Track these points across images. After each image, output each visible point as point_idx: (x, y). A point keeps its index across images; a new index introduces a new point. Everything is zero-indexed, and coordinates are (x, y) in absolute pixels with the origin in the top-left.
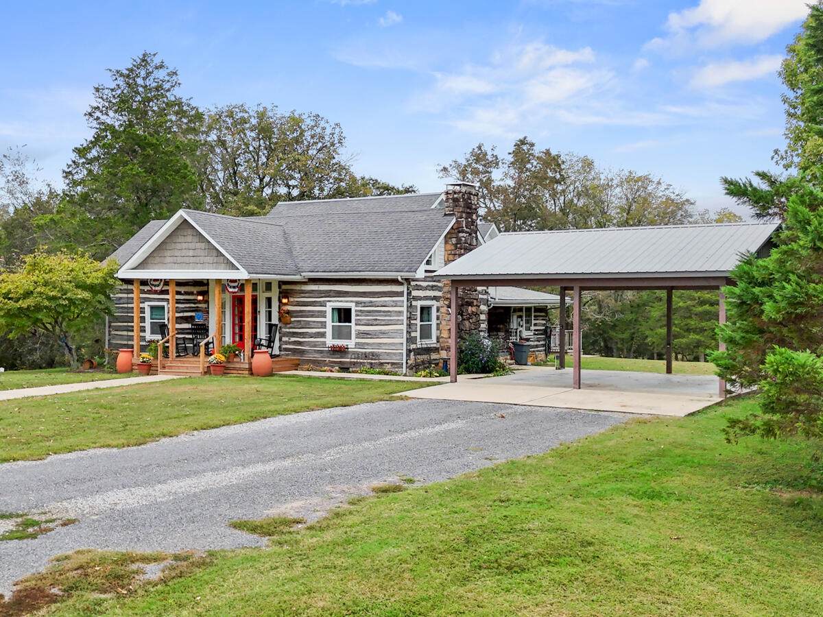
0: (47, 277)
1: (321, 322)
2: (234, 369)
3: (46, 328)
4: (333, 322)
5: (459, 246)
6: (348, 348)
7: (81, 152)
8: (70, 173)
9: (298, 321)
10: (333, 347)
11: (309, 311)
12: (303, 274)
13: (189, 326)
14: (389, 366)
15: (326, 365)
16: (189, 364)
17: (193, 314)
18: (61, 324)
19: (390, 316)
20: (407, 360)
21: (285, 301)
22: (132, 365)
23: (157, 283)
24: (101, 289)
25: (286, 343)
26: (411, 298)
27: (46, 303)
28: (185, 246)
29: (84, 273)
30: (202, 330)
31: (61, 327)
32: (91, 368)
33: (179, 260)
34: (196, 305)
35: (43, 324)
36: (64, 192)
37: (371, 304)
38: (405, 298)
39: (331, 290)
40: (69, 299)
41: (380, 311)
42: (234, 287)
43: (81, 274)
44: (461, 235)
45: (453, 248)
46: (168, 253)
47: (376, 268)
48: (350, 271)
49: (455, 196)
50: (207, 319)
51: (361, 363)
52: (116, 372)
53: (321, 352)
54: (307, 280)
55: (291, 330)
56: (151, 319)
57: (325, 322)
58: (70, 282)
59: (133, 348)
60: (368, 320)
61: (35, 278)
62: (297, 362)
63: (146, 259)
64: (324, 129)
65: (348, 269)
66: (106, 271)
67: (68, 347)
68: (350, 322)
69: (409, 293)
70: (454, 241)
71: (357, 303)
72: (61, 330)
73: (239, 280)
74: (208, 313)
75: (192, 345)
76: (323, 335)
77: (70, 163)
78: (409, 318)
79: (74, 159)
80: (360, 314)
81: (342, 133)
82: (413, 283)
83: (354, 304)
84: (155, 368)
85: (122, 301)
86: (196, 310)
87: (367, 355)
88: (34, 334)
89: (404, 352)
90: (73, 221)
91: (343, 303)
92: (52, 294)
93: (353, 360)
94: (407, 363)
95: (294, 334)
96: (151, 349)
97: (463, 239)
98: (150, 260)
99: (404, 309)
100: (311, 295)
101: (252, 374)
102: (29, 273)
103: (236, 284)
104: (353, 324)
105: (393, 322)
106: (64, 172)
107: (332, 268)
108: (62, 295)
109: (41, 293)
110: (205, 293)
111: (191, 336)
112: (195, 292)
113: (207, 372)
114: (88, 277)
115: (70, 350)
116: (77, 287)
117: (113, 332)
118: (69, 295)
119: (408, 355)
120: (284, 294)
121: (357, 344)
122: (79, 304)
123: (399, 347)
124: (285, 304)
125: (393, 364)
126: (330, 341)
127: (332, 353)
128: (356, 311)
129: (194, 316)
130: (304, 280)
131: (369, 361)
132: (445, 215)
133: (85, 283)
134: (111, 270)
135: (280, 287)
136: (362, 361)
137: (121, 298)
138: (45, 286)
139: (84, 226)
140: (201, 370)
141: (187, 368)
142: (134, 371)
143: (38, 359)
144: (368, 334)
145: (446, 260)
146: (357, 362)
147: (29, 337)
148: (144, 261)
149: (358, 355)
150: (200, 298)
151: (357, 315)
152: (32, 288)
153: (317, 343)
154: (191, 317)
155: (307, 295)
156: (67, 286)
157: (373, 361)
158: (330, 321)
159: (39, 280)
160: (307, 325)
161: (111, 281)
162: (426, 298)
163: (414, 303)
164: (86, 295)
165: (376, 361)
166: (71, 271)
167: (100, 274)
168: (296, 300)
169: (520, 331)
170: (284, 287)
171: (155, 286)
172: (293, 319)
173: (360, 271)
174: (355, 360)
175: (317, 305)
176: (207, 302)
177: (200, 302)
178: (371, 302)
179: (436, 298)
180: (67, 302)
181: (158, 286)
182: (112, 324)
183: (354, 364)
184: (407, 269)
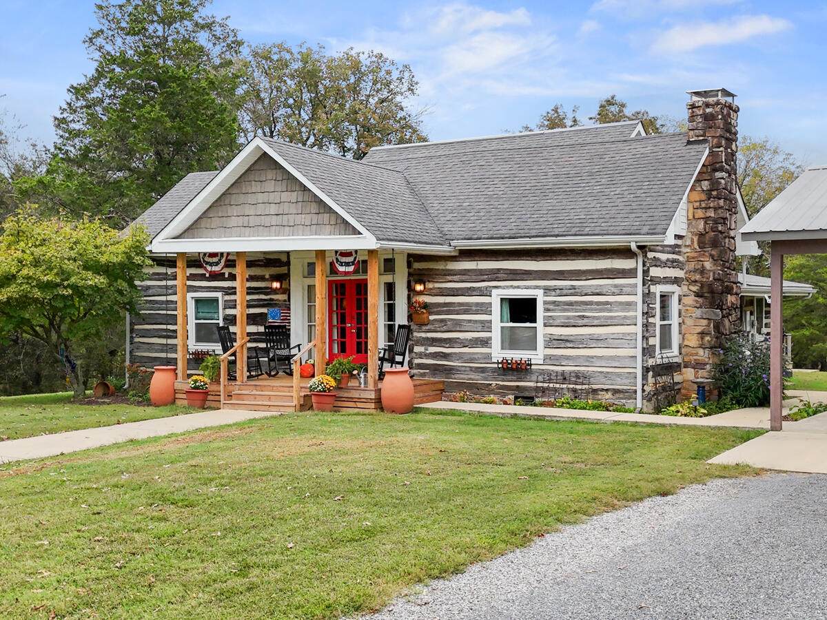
0: (37, 251)
1: (482, 322)
2: (351, 399)
3: (36, 334)
4: (501, 322)
5: (714, 193)
6: (531, 365)
7: (78, 91)
8: (64, 121)
9: (442, 321)
10: (505, 362)
11: (460, 304)
12: (453, 243)
13: (261, 329)
14: (609, 395)
15: (491, 392)
16: (272, 391)
17: (264, 310)
18: (59, 327)
19: (610, 311)
20: (643, 385)
21: (419, 287)
22: (175, 392)
23: (215, 260)
24: (123, 271)
25: (421, 355)
26: (648, 281)
27: (37, 294)
28: (261, 198)
29: (96, 247)
30: (280, 334)
31: (58, 332)
32: (105, 395)
33: (253, 221)
34: (268, 297)
35: (32, 328)
36: (56, 147)
37: (574, 291)
38: (639, 280)
39: (499, 270)
40: (74, 287)
41: (591, 303)
42: (347, 264)
43: (91, 248)
44: (718, 175)
45: (703, 197)
46: (234, 211)
47: (587, 229)
48: (537, 236)
49: (708, 110)
50: (287, 319)
51: (555, 390)
52: (149, 403)
53: (483, 370)
54: (456, 254)
55: (430, 335)
56: (196, 319)
57: (490, 322)
58: (75, 260)
59: (176, 364)
60: (568, 318)
61: (19, 254)
62: (441, 387)
63: (196, 221)
64: (389, 73)
65: (533, 233)
66: (130, 243)
67: (69, 362)
68: (534, 321)
69: (646, 272)
70: (705, 185)
71: (547, 290)
72: (59, 336)
73: (356, 251)
74: (289, 309)
75: (266, 359)
76: (486, 343)
77: (65, 106)
78: (646, 314)
79: (69, 101)
80: (551, 307)
81: (413, 77)
82: (650, 255)
83: (542, 291)
84: (217, 398)
85: (150, 292)
86: (269, 304)
87: (567, 376)
88: (16, 341)
89: (639, 372)
90: (70, 185)
91: (520, 291)
92: (45, 279)
93: (540, 385)
94: (643, 391)
95: (434, 341)
96: (207, 367)
97: (723, 181)
98: (203, 223)
99: (638, 299)
100: (464, 278)
101: (382, 409)
102: (9, 247)
103: (350, 259)
104: (539, 323)
105: (615, 321)
106: (56, 119)
107: (503, 232)
108: (63, 280)
109: (28, 278)
110: (284, 278)
111: (263, 345)
112: (267, 277)
113: (306, 405)
114: (102, 253)
115: (73, 367)
116: (86, 268)
117: (137, 340)
118: (73, 280)
119: (645, 377)
120: (417, 276)
121: (546, 357)
122: (88, 295)
123: (628, 363)
124: (421, 293)
125: (616, 392)
126: (498, 353)
127: (501, 372)
128: (545, 303)
129: (266, 314)
130: (453, 254)
131: (571, 386)
132: (689, 143)
133: (98, 262)
134: (138, 241)
135: (409, 265)
136: (558, 386)
137: (148, 287)
138: (35, 266)
139: (84, 191)
140: (295, 402)
141: (270, 397)
142: (179, 402)
143: (22, 374)
144: (567, 341)
145: (691, 217)
146: (548, 388)
147: (10, 346)
148: (193, 225)
149: (549, 377)
150: (276, 285)
151: (547, 310)
152: (14, 270)
153: (476, 357)
154: (261, 314)
155: (455, 278)
156: (70, 266)
157: (579, 387)
158: (497, 319)
159: (26, 256)
160: (457, 326)
161: (138, 260)
162: (666, 281)
163: (653, 288)
164: (100, 280)
165: (584, 387)
166: (75, 243)
167: (121, 248)
168: (437, 285)
169: (753, 335)
170: (417, 265)
171: (211, 264)
172: (432, 318)
173: (557, 236)
174: (546, 385)
175: (475, 293)
176: (287, 291)
177: (275, 291)
178: (573, 287)
179: (676, 281)
180: (71, 292)
181: (217, 264)
182: (136, 327)
183: (544, 390)
184: (645, 229)
